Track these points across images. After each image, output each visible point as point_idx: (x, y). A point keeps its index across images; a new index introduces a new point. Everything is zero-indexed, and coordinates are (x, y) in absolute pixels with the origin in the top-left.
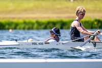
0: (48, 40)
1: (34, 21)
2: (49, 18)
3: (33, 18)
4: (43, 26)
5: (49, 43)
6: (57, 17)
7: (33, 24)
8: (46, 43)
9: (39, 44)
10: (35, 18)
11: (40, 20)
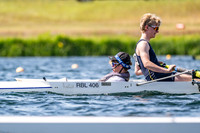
5: (109, 84)
8: (103, 84)
9: (91, 85)
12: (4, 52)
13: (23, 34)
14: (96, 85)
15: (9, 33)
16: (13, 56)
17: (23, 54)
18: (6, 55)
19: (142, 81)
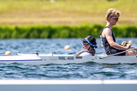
0: (80, 53)
1: (13, 27)
2: (32, 23)
3: (11, 24)
4: (24, 35)
5: (81, 58)
6: (43, 22)
7: (11, 31)
8: (77, 58)
9: (68, 58)
10: (14, 23)
11: (20, 26)
12: (56, 35)
13: (70, 22)
14: (72, 58)
15: (60, 22)
16: (63, 37)
17: (70, 37)
18: (58, 37)
19: (104, 55)
